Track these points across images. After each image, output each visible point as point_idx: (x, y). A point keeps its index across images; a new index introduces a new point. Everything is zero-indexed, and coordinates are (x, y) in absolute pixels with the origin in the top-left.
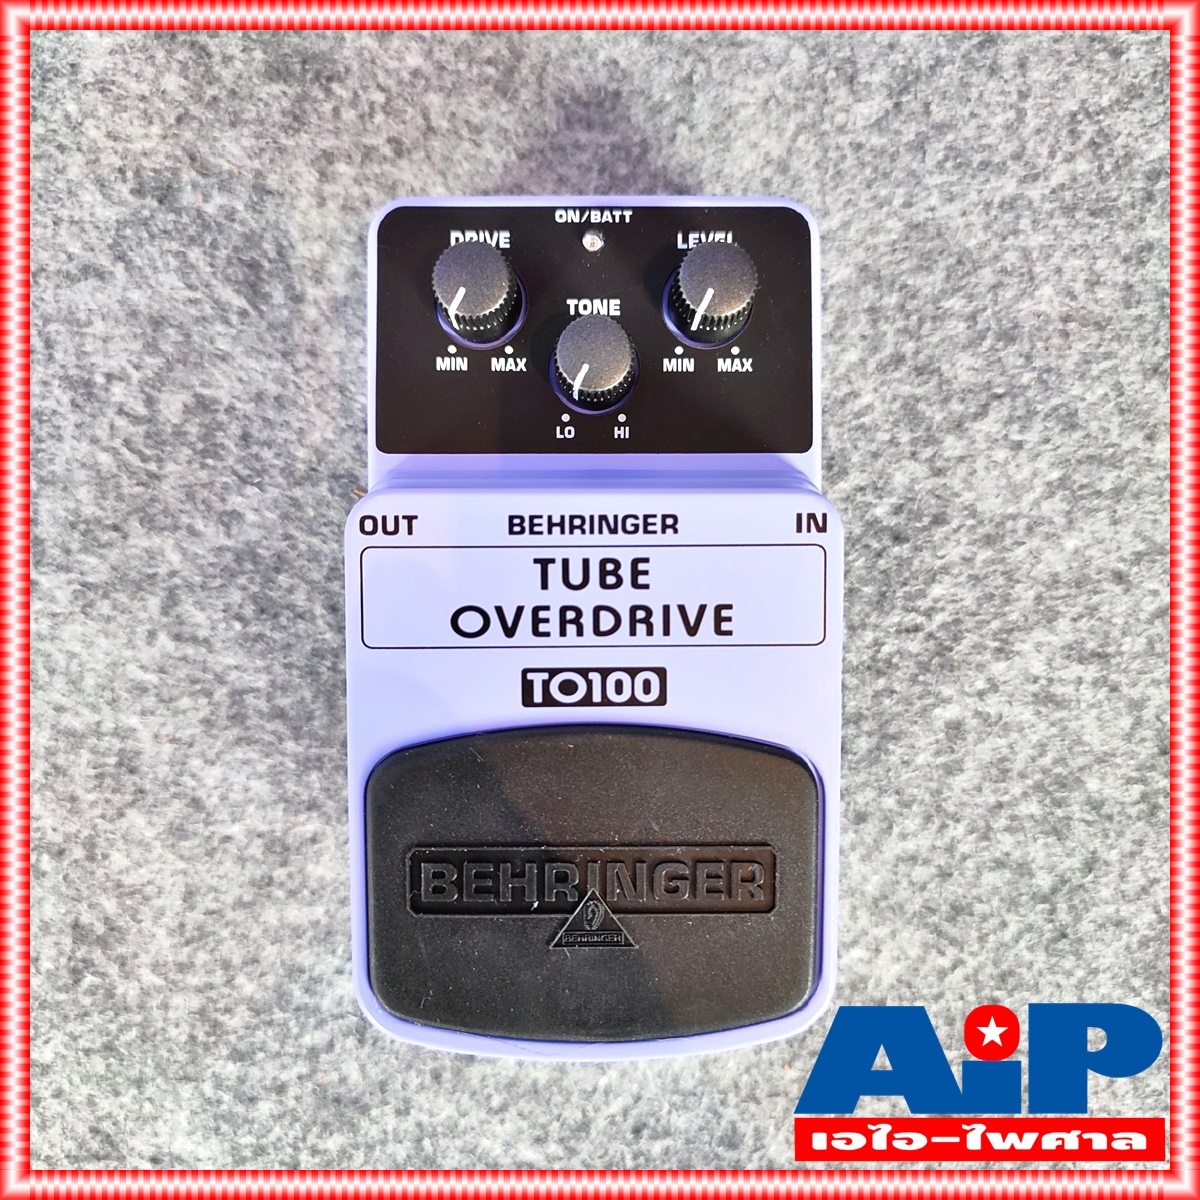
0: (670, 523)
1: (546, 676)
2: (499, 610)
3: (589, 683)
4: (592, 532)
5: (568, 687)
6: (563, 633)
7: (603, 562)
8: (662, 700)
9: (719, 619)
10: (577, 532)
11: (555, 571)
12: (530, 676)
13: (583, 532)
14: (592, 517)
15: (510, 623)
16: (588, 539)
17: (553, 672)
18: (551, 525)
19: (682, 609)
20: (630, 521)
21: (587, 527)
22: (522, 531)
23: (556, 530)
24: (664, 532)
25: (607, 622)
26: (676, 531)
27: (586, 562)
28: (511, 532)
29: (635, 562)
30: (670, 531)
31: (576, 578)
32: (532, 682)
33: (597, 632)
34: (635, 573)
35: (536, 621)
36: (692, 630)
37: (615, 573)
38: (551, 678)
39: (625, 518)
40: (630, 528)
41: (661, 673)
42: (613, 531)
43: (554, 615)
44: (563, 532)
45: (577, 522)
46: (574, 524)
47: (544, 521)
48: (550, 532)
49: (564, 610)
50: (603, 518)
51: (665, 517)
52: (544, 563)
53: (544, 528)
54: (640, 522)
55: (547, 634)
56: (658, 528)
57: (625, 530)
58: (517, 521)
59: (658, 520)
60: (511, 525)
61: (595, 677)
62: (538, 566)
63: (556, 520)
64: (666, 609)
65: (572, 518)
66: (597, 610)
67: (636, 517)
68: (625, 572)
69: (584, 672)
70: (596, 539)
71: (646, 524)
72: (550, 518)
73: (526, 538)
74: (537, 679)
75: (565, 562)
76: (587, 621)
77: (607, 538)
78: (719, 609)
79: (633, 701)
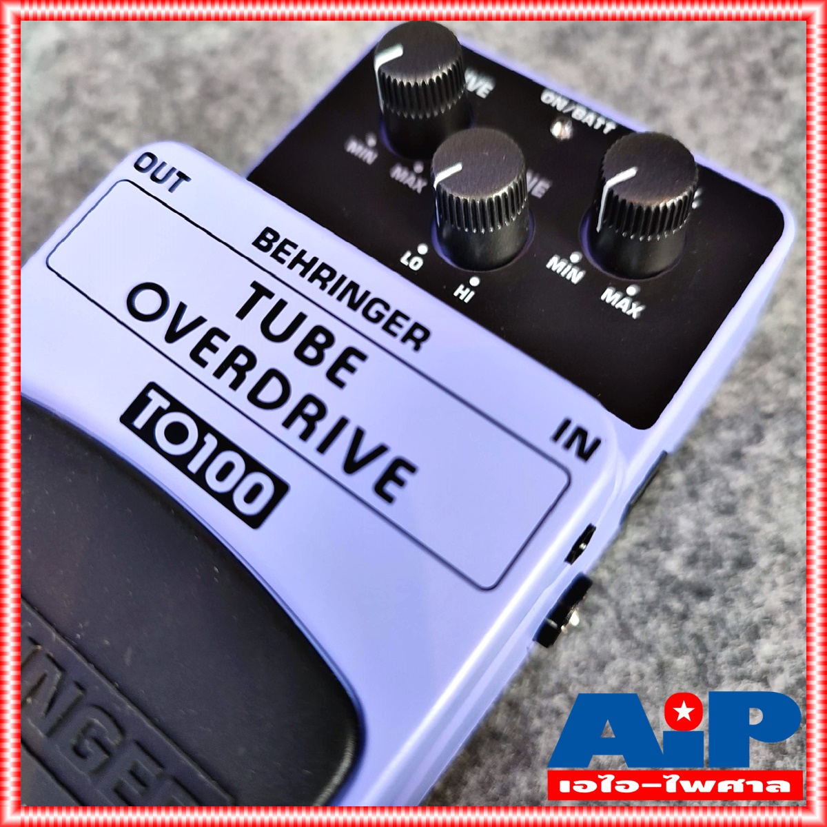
0: (418, 336)
1: (165, 404)
2: (182, 308)
3: (200, 444)
4: (331, 292)
5: (176, 433)
6: (219, 373)
7: (318, 329)
8: (255, 521)
9: (390, 475)
10: (318, 283)
11: (264, 306)
12: (152, 394)
13: (323, 287)
14: (343, 278)
15: (179, 328)
16: (323, 297)
17: (176, 406)
18: (298, 259)
19: (359, 435)
20: (378, 307)
21: (330, 285)
22: (265, 249)
23: (299, 268)
24: (404, 340)
25: (272, 391)
26: (417, 348)
27: (301, 318)
28: (256, 243)
29: (350, 351)
30: (411, 344)
31: (277, 327)
32: (149, 400)
33: (253, 397)
34: (342, 362)
35: (206, 343)
36: (351, 466)
37: (320, 348)
38: (170, 410)
39: (376, 300)
40: (372, 313)
41: (281, 488)
42: (353, 305)
43: (225, 349)
44: (303, 274)
45: (325, 274)
46: (319, 273)
47: (295, 253)
48: (291, 266)
49: (240, 350)
50: (354, 286)
51: (417, 326)
52: (261, 291)
53: (289, 260)
54: (388, 315)
55: (203, 363)
56: (401, 333)
57: (365, 313)
58: (270, 236)
59: (407, 325)
60: (262, 236)
61: (211, 442)
62: (253, 291)
63: (307, 258)
64: (343, 422)
65: (324, 266)
66: (272, 373)
67: (387, 307)
68: (331, 355)
69: (204, 428)
70: (330, 302)
71: (392, 320)
72: (303, 252)
73: (265, 259)
74: (157, 401)
75: (281, 304)
76: (252, 378)
77: (341, 308)
78: (399, 463)
79: (226, 499)
